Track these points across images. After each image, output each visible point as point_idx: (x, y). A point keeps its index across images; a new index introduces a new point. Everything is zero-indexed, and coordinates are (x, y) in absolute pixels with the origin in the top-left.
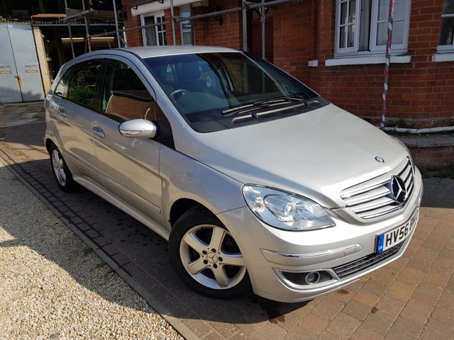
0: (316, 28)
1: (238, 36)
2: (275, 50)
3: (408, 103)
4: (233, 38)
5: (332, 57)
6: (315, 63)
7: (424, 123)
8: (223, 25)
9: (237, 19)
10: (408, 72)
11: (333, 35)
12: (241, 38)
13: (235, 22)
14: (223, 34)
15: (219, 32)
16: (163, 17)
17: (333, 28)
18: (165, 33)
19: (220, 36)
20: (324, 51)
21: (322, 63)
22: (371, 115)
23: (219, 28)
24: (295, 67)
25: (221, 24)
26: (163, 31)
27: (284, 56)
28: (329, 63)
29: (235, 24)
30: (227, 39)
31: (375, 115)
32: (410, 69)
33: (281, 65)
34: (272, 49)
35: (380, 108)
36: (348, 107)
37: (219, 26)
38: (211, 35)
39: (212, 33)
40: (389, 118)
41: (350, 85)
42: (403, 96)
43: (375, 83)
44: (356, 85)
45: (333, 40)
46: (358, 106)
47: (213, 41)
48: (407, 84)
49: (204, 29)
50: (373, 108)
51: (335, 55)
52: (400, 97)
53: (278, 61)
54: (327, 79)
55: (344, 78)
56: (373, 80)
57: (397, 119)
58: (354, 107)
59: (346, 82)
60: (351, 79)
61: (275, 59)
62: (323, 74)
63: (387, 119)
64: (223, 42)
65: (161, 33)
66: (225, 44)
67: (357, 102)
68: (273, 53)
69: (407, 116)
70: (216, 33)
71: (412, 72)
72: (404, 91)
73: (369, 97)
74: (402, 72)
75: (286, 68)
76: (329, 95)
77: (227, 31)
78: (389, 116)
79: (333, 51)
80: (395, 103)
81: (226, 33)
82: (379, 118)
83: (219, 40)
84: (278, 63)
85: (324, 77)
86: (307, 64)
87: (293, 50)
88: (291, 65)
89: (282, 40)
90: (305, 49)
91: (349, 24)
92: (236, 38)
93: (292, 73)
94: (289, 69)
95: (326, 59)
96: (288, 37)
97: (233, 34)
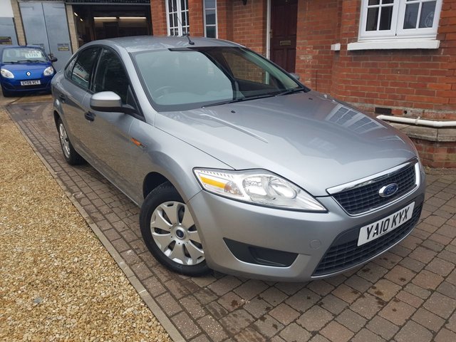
0: (341, 9)
1: (262, 16)
2: (298, 32)
3: (432, 94)
4: (256, 19)
5: (356, 40)
6: (337, 47)
7: (450, 115)
8: (247, 5)
10: (435, 59)
11: (358, 16)
12: (265, 19)
13: (259, 1)
14: (247, 14)
15: (243, 12)
17: (359, 10)
18: (187, 12)
19: (243, 16)
20: (346, 34)
21: (344, 47)
22: (392, 104)
23: (243, 8)
24: (318, 51)
25: (245, 3)
26: (186, 11)
27: (307, 39)
28: (351, 47)
29: (259, 4)
30: (250, 20)
31: (397, 105)
32: (437, 56)
33: (304, 48)
34: (296, 31)
35: (403, 98)
36: (369, 95)
37: (243, 6)
38: (234, 16)
39: (236, 13)
40: (411, 109)
41: (372, 71)
42: (428, 85)
43: (399, 70)
44: (379, 71)
45: (357, 22)
46: (379, 94)
47: (236, 22)
48: (433, 73)
49: (227, 8)
50: (395, 98)
51: (359, 39)
52: (425, 86)
53: (301, 44)
54: (348, 65)
55: (366, 63)
56: (397, 66)
57: (420, 110)
58: (376, 96)
59: (368, 69)
60: (374, 65)
61: (298, 41)
62: (345, 59)
63: (409, 110)
64: (246, 23)
65: (184, 13)
66: (248, 25)
67: (379, 90)
68: (296, 35)
69: (430, 107)
70: (239, 13)
71: (440, 59)
72: (430, 80)
73: (391, 86)
74: (429, 59)
75: (309, 52)
76: (349, 82)
77: (251, 11)
78: (411, 107)
79: (357, 34)
80: (418, 93)
81: (249, 14)
82: (401, 108)
83: (242, 21)
84: (301, 46)
85: (346, 62)
86: (330, 47)
87: (317, 33)
88: (314, 48)
89: (306, 21)
90: (329, 32)
91: (383, 5)
92: (260, 19)
93: (315, 57)
94: (312, 52)
95: (349, 43)
96: (313, 18)
97: (257, 14)
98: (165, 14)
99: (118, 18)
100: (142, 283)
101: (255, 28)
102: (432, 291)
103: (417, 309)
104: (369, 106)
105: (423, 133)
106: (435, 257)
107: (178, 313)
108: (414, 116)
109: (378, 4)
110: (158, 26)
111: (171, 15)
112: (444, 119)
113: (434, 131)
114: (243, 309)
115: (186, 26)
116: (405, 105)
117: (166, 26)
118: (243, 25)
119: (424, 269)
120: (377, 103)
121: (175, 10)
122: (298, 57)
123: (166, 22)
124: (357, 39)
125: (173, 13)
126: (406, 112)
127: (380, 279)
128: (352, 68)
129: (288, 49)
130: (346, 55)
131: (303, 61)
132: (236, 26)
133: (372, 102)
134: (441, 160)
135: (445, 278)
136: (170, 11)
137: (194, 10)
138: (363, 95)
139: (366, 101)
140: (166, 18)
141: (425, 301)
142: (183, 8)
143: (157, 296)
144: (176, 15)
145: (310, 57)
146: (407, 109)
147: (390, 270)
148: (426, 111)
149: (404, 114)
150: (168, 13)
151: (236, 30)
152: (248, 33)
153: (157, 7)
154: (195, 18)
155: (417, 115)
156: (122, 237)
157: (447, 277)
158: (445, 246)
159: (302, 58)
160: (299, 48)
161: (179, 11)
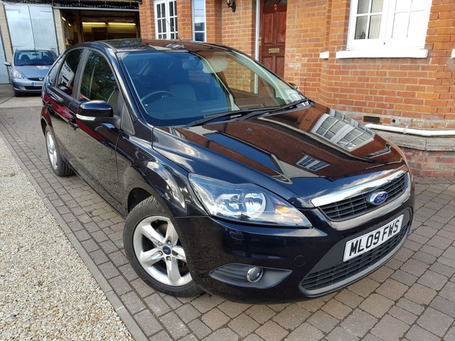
0: (329, 17)
1: (251, 24)
3: (421, 102)
4: (245, 26)
5: (344, 49)
6: (325, 55)
7: (438, 124)
8: (236, 12)
9: (251, 6)
10: (423, 68)
11: (347, 24)
12: (253, 26)
13: (248, 9)
14: (236, 21)
15: (232, 19)
16: (176, 2)
17: (347, 18)
18: (176, 18)
19: (232, 23)
20: (335, 42)
21: (332, 55)
22: (380, 112)
23: (232, 15)
24: (306, 58)
25: (234, 11)
26: (174, 16)
27: (295, 47)
28: (340, 54)
29: (248, 11)
30: (239, 27)
31: (385, 114)
32: (426, 65)
33: (293, 56)
34: (285, 39)
35: (391, 107)
36: (357, 103)
37: (232, 12)
38: (223, 22)
39: (225, 20)
40: (400, 118)
41: (360, 79)
42: (417, 93)
43: (388, 79)
44: (367, 79)
45: (346, 30)
46: (368, 102)
47: (225, 29)
48: (422, 82)
49: (216, 16)
50: (383, 106)
51: (348, 47)
52: (413, 95)
53: (289, 52)
54: (337, 73)
55: (355, 72)
56: (385, 75)
57: (408, 119)
58: (364, 104)
59: (357, 77)
60: (363, 73)
61: (286, 49)
62: (334, 67)
63: (397, 118)
64: (235, 30)
65: (173, 19)
66: (237, 32)
67: (367, 98)
68: (285, 43)
69: (419, 116)
70: (228, 20)
71: (428, 68)
72: (418, 89)
73: (380, 94)
74: (417, 68)
75: (298, 60)
76: (337, 90)
77: (239, 18)
78: (400, 116)
79: (345, 42)
80: (407, 101)
82: (389, 117)
83: (231, 28)
84: (289, 54)
85: (334, 70)
86: (318, 56)
87: (305, 41)
88: (303, 56)
89: (295, 29)
90: (318, 40)
91: (372, 14)
92: (248, 26)
93: (303, 65)
94: (301, 60)
95: (337, 51)
96: (301, 26)
97: (246, 22)
98: (153, 20)
99: (107, 24)
100: (120, 299)
101: (244, 35)
102: (426, 307)
103: (411, 326)
104: (357, 114)
105: (412, 142)
106: (428, 269)
107: (157, 333)
108: (402, 125)
109: (367, 12)
110: (147, 32)
111: (159, 21)
112: (432, 128)
113: (422, 140)
114: (228, 327)
115: (175, 32)
116: (393, 114)
117: (154, 31)
118: (232, 32)
119: (416, 282)
120: (365, 112)
121: (164, 16)
122: (287, 64)
123: (154, 28)
124: (346, 47)
125: (162, 18)
126: (394, 121)
127: (372, 293)
128: (341, 76)
129: (277, 57)
130: (335, 64)
131: (292, 69)
132: (225, 32)
133: (360, 110)
134: (430, 169)
135: (438, 292)
136: (159, 16)
137: (183, 16)
138: (351, 103)
139: (354, 110)
140: (154, 24)
141: (419, 316)
142: (172, 14)
143: (136, 314)
144: (164, 21)
145: (299, 65)
146: (395, 118)
147: (381, 284)
148: (415, 120)
149: (392, 123)
150: (156, 19)
151: (225, 37)
152: (237, 40)
153: (145, 12)
154: (184, 24)
155: (405, 124)
156: (101, 248)
157: (440, 291)
158: (437, 258)
159: (291, 66)
160: (287, 55)
161: (168, 17)
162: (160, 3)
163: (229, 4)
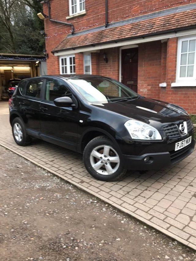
0: (165, 67)
1: (117, 69)
2: (138, 77)
4: (114, 70)
6: (164, 85)
8: (108, 63)
9: (117, 60)
11: (176, 70)
12: (118, 70)
13: (115, 61)
14: (108, 68)
15: (105, 67)
16: (74, 58)
17: (176, 67)
19: (106, 69)
20: (170, 78)
21: (169, 85)
23: (105, 64)
24: (150, 87)
25: (107, 62)
26: (73, 65)
27: (144, 81)
28: (173, 85)
30: (110, 71)
33: (142, 86)
37: (106, 63)
39: (101, 67)
41: (185, 97)
44: (189, 97)
45: (175, 73)
46: (189, 108)
47: (101, 71)
49: (97, 65)
51: (176, 81)
53: (140, 83)
54: (172, 94)
55: (181, 93)
59: (183, 96)
60: (186, 94)
61: (138, 82)
62: (170, 91)
64: (108, 72)
65: (72, 66)
66: (109, 73)
67: (189, 106)
68: (137, 79)
70: (103, 67)
75: (145, 87)
77: (110, 66)
79: (175, 79)
81: (110, 67)
83: (105, 71)
84: (140, 84)
85: (170, 92)
86: (159, 85)
87: (149, 78)
88: (148, 85)
89: (143, 72)
90: (157, 77)
91: (189, 65)
92: (116, 70)
93: (148, 90)
94: (147, 87)
95: (172, 83)
96: (147, 70)
97: (114, 68)
98: (59, 67)
99: (13, 68)
101: (113, 75)
109: (186, 64)
111: (63, 68)
118: (106, 73)
121: (66, 64)
122: (139, 90)
123: (59, 71)
124: (175, 81)
125: (64, 66)
128: (174, 95)
129: (132, 86)
130: (170, 89)
131: (142, 92)
137: (79, 65)
142: (71, 63)
144: (66, 67)
145: (146, 90)
150: (61, 66)
154: (79, 69)
159: (141, 90)
160: (139, 85)
161: (68, 65)
162: (64, 58)
163: (104, 59)
